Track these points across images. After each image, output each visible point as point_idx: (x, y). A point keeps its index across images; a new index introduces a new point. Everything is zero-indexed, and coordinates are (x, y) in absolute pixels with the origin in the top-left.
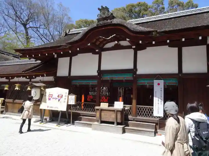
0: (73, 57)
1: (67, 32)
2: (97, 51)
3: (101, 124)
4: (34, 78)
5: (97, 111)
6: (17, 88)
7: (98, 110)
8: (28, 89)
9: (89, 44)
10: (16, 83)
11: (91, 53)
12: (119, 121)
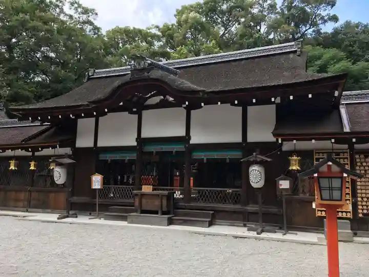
0: (100, 118)
1: (90, 74)
2: (135, 110)
3: (142, 215)
4: (39, 151)
5: (136, 197)
6: (12, 167)
7: (136, 195)
8: (31, 168)
9: (121, 104)
10: (11, 158)
11: (127, 113)
12: (165, 209)
